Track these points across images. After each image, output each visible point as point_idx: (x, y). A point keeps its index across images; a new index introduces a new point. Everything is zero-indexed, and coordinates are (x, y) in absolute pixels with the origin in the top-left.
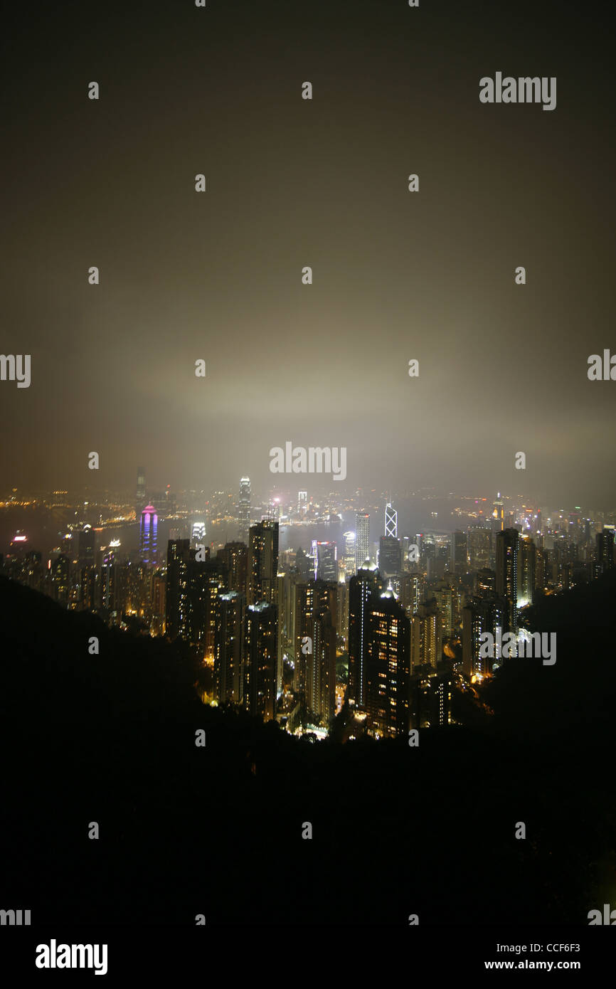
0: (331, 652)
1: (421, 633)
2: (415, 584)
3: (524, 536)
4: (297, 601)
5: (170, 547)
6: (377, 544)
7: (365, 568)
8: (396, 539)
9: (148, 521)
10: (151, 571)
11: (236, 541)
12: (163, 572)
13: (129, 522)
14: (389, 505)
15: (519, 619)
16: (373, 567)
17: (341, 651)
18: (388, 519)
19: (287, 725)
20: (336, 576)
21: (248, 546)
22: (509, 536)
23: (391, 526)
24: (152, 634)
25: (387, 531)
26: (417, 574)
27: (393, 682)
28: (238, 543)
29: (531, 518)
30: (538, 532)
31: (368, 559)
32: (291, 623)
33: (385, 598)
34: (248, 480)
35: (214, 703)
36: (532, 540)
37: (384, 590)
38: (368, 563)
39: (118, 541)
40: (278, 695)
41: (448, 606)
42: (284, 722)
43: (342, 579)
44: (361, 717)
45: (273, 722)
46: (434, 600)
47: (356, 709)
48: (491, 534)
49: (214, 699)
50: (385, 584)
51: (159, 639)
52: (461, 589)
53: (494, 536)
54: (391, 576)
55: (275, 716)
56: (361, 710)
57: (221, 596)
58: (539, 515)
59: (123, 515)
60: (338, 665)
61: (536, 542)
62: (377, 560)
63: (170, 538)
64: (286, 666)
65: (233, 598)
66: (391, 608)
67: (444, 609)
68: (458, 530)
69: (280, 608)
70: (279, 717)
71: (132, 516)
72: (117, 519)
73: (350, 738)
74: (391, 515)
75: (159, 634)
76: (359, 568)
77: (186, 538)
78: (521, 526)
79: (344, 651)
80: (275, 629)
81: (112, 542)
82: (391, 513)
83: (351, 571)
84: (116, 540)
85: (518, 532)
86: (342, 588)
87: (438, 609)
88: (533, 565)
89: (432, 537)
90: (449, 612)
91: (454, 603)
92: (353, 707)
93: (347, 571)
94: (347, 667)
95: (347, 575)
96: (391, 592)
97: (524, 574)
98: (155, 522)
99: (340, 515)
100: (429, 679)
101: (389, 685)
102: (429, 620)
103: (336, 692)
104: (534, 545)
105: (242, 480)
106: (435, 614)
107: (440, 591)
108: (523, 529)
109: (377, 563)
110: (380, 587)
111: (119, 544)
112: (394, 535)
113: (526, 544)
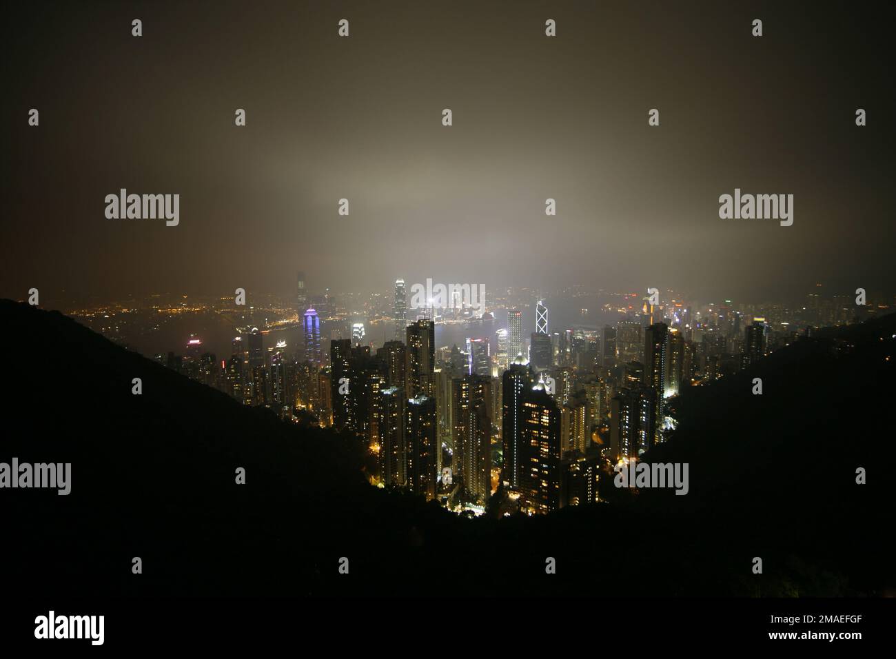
0: (486, 440)
1: (571, 422)
2: (565, 377)
3: (673, 330)
4: (453, 395)
5: (332, 348)
6: (528, 340)
7: (517, 363)
8: (546, 335)
9: (310, 323)
10: (316, 369)
11: (394, 340)
12: (327, 369)
13: (292, 324)
14: (540, 303)
15: (665, 409)
16: (526, 362)
17: (495, 439)
18: (539, 316)
19: (448, 504)
20: (490, 371)
21: (406, 345)
22: (658, 331)
23: (542, 323)
24: (321, 425)
25: (538, 328)
26: (566, 368)
27: (545, 466)
28: (396, 342)
29: (680, 312)
30: (687, 326)
31: (520, 354)
32: (448, 415)
33: (537, 390)
34: (403, 282)
35: (381, 485)
36: (680, 334)
37: (536, 383)
38: (520, 358)
39: (284, 342)
40: (439, 478)
41: (597, 397)
42: (444, 501)
43: (495, 374)
44: (514, 497)
45: (435, 501)
46: (584, 392)
47: (510, 490)
48: (640, 328)
49: (381, 482)
50: (536, 377)
51: (328, 430)
52: (610, 381)
53: (643, 330)
54: (542, 370)
55: (436, 496)
56: (514, 490)
57: (382, 391)
58: (689, 309)
59: (286, 318)
60: (493, 451)
61: (684, 336)
62: (529, 355)
63: (332, 339)
64: (445, 452)
65: (394, 392)
66: (542, 398)
67: (593, 400)
68: (607, 325)
69: (438, 401)
70: (440, 497)
71: (295, 319)
72: (281, 322)
73: (505, 515)
74: (542, 313)
75: (327, 426)
76: (512, 363)
77: (347, 338)
78: (669, 321)
79: (499, 439)
80: (434, 420)
81: (278, 344)
82: (542, 311)
83: (503, 366)
84: (282, 341)
85: (667, 327)
86: (496, 382)
87: (587, 400)
88: (681, 357)
89: (582, 333)
90: (598, 403)
91: (603, 393)
92: (508, 488)
93: (500, 366)
94: (501, 453)
95: (499, 370)
96: (542, 385)
97: (671, 366)
98: (317, 324)
99: (492, 314)
100: (578, 462)
101: (540, 468)
102: (579, 411)
103: (492, 475)
104: (683, 338)
105: (397, 282)
106: (584, 404)
107: (589, 383)
108: (672, 323)
109: (529, 358)
110: (532, 381)
111: (285, 345)
112: (545, 331)
113: (675, 337)
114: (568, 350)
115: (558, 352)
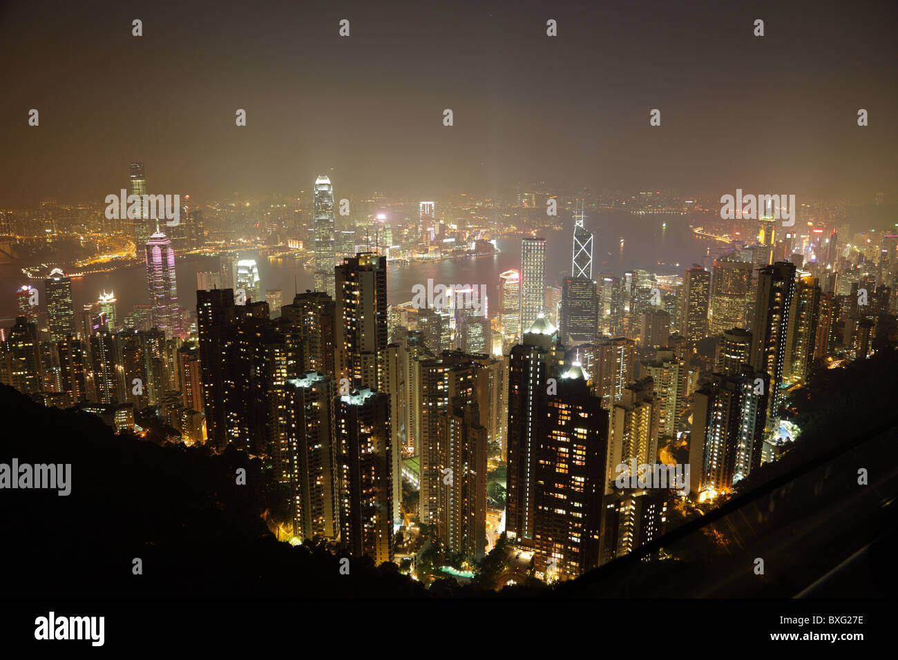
0: (479, 464)
1: (625, 433)
2: (619, 356)
3: (805, 275)
4: (420, 388)
5: (200, 305)
6: (557, 293)
7: (536, 331)
8: (590, 282)
9: (158, 259)
10: (172, 342)
11: (312, 291)
12: (192, 344)
13: (125, 261)
14: (580, 224)
15: (781, 408)
16: (550, 330)
17: (495, 462)
18: (578, 247)
19: (412, 568)
20: (488, 345)
21: (334, 299)
22: (783, 271)
23: (582, 260)
24: (186, 442)
25: (576, 268)
26: (623, 339)
27: (577, 505)
28: (316, 294)
29: (820, 243)
30: (829, 267)
31: (541, 316)
32: (413, 422)
33: (569, 379)
34: (328, 181)
35: (296, 541)
36: (817, 281)
37: (567, 367)
38: (541, 323)
39: (112, 295)
40: (396, 528)
41: (672, 391)
42: (406, 564)
43: (497, 351)
44: (526, 556)
45: (390, 566)
46: (650, 380)
47: (517, 544)
48: (751, 272)
49: (295, 534)
50: (569, 356)
51: (199, 450)
52: (694, 362)
53: (755, 274)
54: (579, 343)
55: (391, 557)
56: (525, 545)
57: (293, 381)
58: (834, 238)
59: (112, 250)
60: (491, 483)
61: (822, 284)
62: (558, 318)
63: (200, 288)
64: (406, 485)
65: (315, 384)
66: (576, 392)
67: (665, 395)
68: (695, 265)
69: (393, 399)
70: (398, 559)
71: (129, 252)
72: (104, 258)
73: (508, 583)
74: (583, 242)
75: (198, 443)
76: (526, 331)
77: (227, 287)
78: (801, 258)
79: (501, 462)
80: (384, 435)
81: (101, 297)
82: (583, 237)
83: (512, 337)
84: (108, 292)
85: (795, 268)
86: (497, 365)
87: (655, 394)
88: (814, 324)
89: (652, 278)
90: (672, 399)
91: (682, 385)
92: (514, 542)
93: (507, 337)
94: (504, 485)
95: (505, 343)
96: (579, 369)
97: (797, 335)
98: (171, 260)
99: (493, 242)
100: (633, 498)
101: (570, 508)
102: (639, 413)
103: (487, 522)
104: (819, 288)
105: (318, 181)
106: (649, 401)
107: (660, 365)
108: (804, 263)
109: (558, 323)
110: (561, 363)
111: (114, 300)
112: (588, 274)
113: (806, 286)
114: (627, 309)
115: (608, 312)
